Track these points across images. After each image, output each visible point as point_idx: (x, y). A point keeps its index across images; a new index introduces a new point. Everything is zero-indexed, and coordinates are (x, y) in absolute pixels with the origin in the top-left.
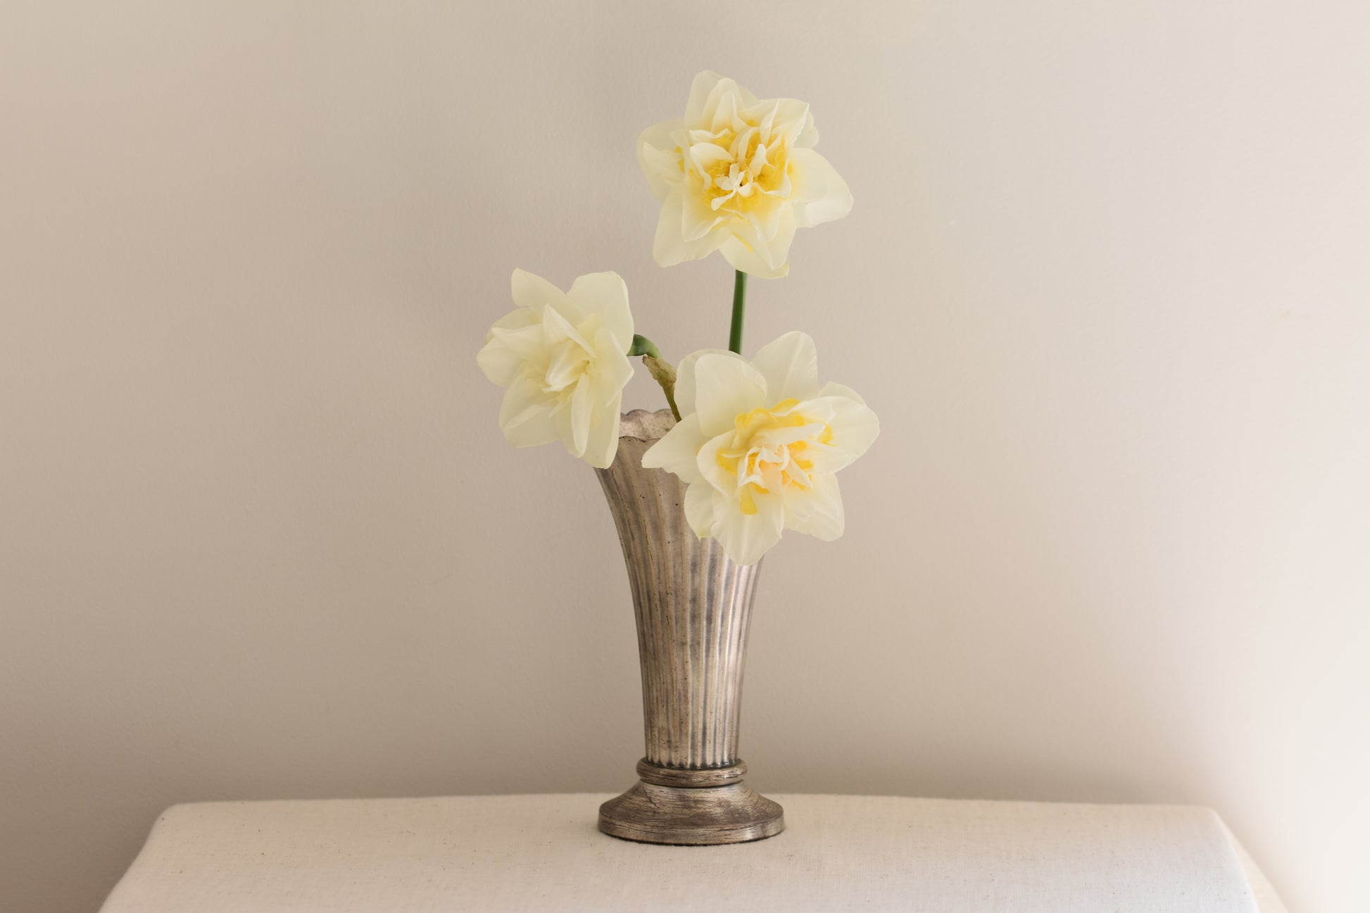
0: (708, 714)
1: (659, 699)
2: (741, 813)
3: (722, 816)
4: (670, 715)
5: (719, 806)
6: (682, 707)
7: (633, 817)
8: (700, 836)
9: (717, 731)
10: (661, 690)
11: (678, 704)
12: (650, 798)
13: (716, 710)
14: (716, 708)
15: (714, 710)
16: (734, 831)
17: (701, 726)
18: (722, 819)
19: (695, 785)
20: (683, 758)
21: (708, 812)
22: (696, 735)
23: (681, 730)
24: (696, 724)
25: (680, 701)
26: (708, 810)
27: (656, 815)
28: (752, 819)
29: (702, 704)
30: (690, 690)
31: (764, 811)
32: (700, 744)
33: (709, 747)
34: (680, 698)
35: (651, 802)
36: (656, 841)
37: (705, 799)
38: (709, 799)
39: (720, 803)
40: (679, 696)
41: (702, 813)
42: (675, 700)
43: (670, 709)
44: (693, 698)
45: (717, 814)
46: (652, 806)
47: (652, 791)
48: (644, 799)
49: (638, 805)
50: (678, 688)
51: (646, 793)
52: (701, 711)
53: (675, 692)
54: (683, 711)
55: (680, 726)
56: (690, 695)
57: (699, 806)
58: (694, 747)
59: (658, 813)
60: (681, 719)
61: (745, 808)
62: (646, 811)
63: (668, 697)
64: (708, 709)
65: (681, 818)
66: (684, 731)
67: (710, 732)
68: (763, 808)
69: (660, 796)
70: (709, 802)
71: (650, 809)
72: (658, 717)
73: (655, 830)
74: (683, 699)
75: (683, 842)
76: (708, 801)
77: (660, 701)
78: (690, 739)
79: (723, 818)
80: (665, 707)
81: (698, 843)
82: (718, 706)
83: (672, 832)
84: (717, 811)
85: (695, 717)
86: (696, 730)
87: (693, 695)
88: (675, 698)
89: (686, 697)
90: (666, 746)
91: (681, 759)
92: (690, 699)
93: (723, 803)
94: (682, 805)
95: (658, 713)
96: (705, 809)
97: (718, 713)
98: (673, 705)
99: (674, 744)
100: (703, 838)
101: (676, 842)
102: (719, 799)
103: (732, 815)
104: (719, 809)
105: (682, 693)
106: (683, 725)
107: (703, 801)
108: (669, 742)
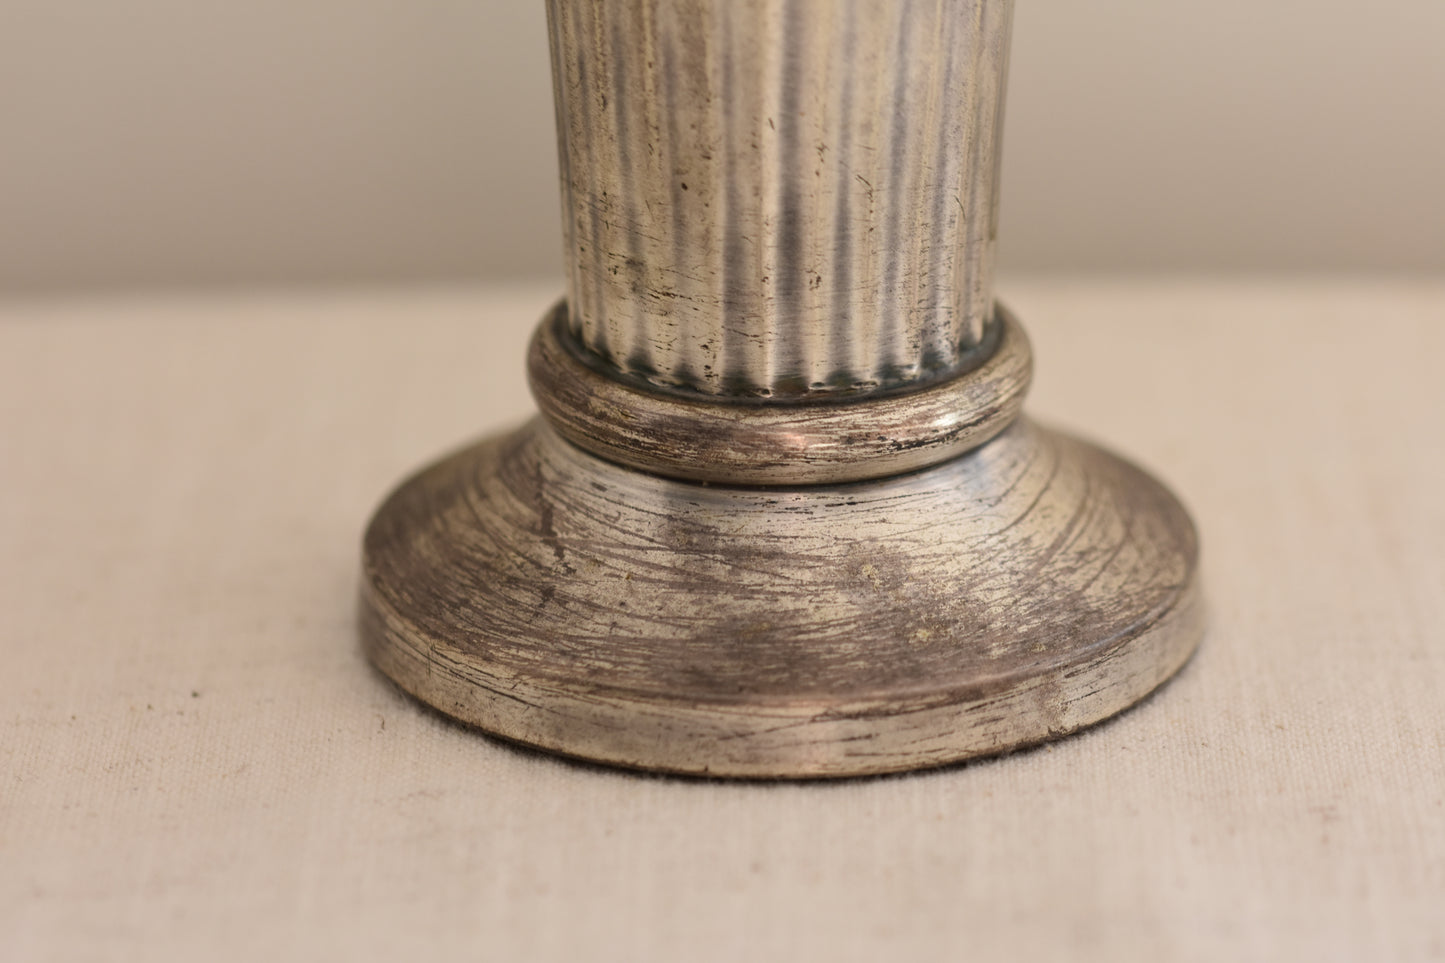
0: (810, 158)
1: (589, 67)
2: (946, 624)
3: (847, 638)
4: (635, 148)
5: (841, 586)
6: (684, 118)
7: (454, 607)
8: (725, 738)
9: (856, 231)
10: (592, 31)
11: (663, 101)
12: (548, 513)
13: (845, 138)
14: (845, 127)
15: (834, 139)
16: (892, 722)
17: (772, 207)
18: (843, 660)
19: (741, 476)
20: (695, 346)
21: (786, 614)
22: (749, 247)
23: (680, 222)
24: (747, 199)
25: (671, 90)
26: (787, 603)
27: (552, 608)
28: (996, 653)
29: (772, 108)
30: (714, 46)
31: (1073, 601)
32: (771, 289)
33: (818, 301)
34: (670, 73)
35: (546, 533)
36: (533, 739)
37: (782, 545)
38: (800, 547)
39: (854, 570)
40: (669, 64)
41: (757, 617)
42: (649, 84)
43: (633, 117)
44: (728, 80)
45: (825, 625)
46: (548, 555)
47: (566, 477)
48: (525, 511)
49: (497, 539)
50: (660, 27)
51: (540, 478)
52: (771, 141)
53: (649, 48)
54: (689, 136)
55: (677, 199)
56: (712, 63)
57: (747, 578)
58: (736, 299)
59: (563, 601)
60: (677, 172)
61: (978, 593)
62: (513, 581)
63: (620, 66)
64: (809, 132)
65: (651, 643)
66: (696, 227)
67: (819, 235)
68: (1076, 580)
69: (589, 512)
70: (799, 560)
71: (532, 572)
72: (588, 147)
73: (527, 692)
74: (683, 78)
75: (647, 761)
76: (797, 557)
77: (590, 80)
78: (718, 261)
79: (848, 648)
80: (612, 107)
81: (717, 769)
82: (858, 117)
83: (597, 709)
84: (829, 613)
85: (742, 166)
86: (748, 227)
87: (728, 68)
88: (650, 72)
89: (697, 70)
90: (622, 279)
91: (684, 352)
92: (715, 83)
93: (868, 569)
94: (674, 570)
95: (589, 133)
96: (773, 597)
97: (855, 148)
98: (644, 105)
99: (655, 281)
100: (738, 748)
101: (614, 756)
102: (853, 544)
103: (900, 634)
104: (842, 598)
105: (681, 52)
106: (690, 196)
107: (772, 555)
108: (635, 264)
